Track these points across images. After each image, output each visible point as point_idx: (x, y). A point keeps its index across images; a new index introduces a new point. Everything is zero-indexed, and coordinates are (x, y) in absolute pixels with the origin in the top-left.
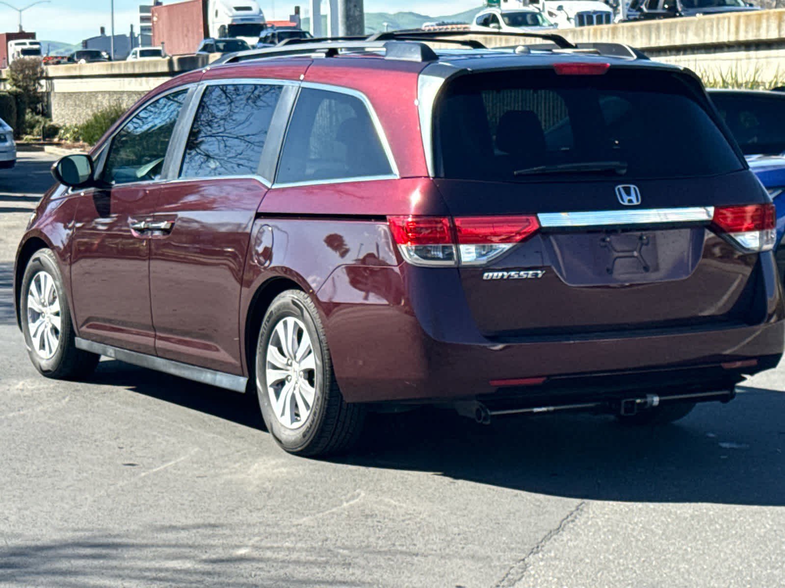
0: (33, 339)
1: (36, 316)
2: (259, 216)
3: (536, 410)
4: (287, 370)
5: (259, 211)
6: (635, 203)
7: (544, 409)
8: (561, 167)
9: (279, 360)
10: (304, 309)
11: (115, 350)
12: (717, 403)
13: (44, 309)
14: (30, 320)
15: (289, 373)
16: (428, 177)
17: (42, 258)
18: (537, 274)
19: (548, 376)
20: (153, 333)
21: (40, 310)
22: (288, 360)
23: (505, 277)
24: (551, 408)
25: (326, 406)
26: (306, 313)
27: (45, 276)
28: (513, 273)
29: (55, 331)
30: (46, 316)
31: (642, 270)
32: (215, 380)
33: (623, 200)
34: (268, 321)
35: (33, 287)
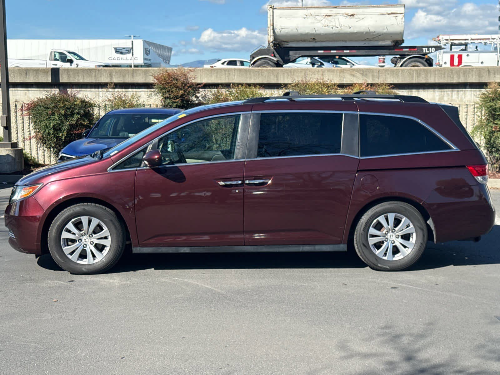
5: (359, 169)
14: (63, 246)
15: (386, 237)
21: (78, 238)
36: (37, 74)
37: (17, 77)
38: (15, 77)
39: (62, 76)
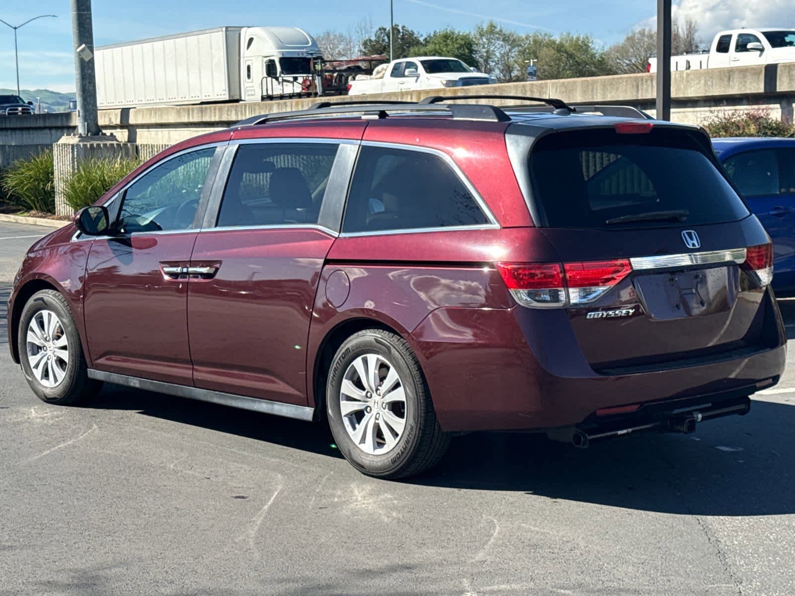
0: (34, 370)
1: (36, 349)
2: (327, 262)
3: (620, 432)
4: (367, 402)
5: (328, 258)
6: (697, 246)
7: (625, 431)
8: (642, 215)
9: (355, 393)
10: (392, 347)
11: (140, 381)
12: (736, 416)
13: (46, 344)
14: (29, 353)
15: (368, 404)
16: (534, 226)
17: (45, 298)
18: (629, 312)
19: (641, 404)
20: (191, 366)
21: (42, 344)
22: (368, 392)
23: (604, 316)
24: (630, 430)
25: (420, 435)
26: (393, 350)
27: (49, 314)
28: (610, 313)
29: (61, 362)
30: (48, 349)
31: (700, 306)
32: (272, 409)
33: (689, 244)
34: (343, 358)
35: (33, 324)
36: (744, 78)
37: (716, 84)
38: (714, 87)
39: (780, 80)
